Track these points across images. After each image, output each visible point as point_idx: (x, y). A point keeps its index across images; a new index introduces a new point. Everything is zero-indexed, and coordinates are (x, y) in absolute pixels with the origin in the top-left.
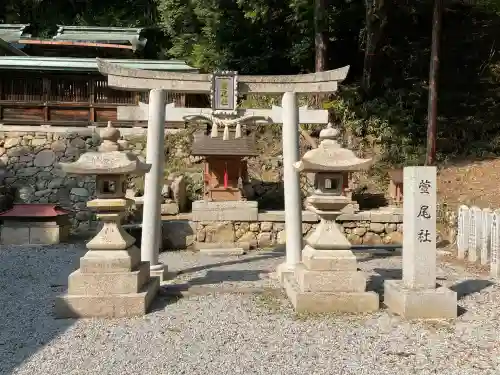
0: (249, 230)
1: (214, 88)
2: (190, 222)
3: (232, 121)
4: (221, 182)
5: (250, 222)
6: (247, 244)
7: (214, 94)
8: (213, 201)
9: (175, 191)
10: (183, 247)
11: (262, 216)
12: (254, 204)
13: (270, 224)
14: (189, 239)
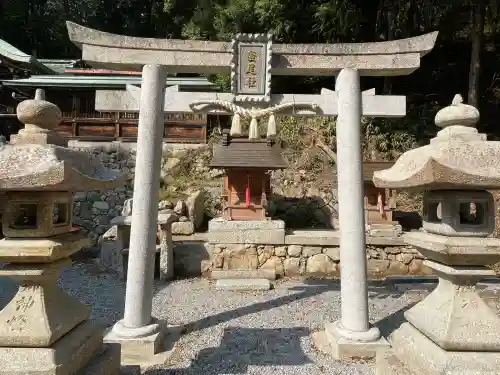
0: (274, 255)
1: (235, 61)
2: (206, 245)
3: (262, 111)
4: (242, 198)
5: (275, 246)
6: (273, 272)
7: (235, 70)
8: (233, 220)
9: (191, 208)
10: (198, 274)
11: (289, 239)
12: (281, 224)
13: (299, 249)
14: (205, 265)
